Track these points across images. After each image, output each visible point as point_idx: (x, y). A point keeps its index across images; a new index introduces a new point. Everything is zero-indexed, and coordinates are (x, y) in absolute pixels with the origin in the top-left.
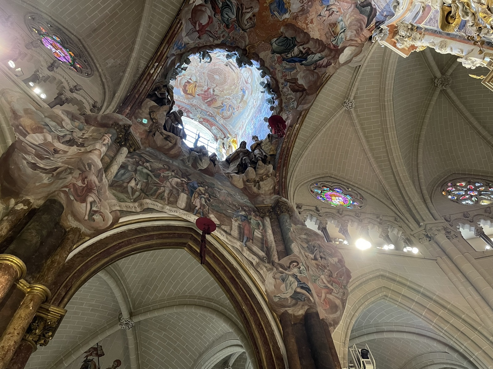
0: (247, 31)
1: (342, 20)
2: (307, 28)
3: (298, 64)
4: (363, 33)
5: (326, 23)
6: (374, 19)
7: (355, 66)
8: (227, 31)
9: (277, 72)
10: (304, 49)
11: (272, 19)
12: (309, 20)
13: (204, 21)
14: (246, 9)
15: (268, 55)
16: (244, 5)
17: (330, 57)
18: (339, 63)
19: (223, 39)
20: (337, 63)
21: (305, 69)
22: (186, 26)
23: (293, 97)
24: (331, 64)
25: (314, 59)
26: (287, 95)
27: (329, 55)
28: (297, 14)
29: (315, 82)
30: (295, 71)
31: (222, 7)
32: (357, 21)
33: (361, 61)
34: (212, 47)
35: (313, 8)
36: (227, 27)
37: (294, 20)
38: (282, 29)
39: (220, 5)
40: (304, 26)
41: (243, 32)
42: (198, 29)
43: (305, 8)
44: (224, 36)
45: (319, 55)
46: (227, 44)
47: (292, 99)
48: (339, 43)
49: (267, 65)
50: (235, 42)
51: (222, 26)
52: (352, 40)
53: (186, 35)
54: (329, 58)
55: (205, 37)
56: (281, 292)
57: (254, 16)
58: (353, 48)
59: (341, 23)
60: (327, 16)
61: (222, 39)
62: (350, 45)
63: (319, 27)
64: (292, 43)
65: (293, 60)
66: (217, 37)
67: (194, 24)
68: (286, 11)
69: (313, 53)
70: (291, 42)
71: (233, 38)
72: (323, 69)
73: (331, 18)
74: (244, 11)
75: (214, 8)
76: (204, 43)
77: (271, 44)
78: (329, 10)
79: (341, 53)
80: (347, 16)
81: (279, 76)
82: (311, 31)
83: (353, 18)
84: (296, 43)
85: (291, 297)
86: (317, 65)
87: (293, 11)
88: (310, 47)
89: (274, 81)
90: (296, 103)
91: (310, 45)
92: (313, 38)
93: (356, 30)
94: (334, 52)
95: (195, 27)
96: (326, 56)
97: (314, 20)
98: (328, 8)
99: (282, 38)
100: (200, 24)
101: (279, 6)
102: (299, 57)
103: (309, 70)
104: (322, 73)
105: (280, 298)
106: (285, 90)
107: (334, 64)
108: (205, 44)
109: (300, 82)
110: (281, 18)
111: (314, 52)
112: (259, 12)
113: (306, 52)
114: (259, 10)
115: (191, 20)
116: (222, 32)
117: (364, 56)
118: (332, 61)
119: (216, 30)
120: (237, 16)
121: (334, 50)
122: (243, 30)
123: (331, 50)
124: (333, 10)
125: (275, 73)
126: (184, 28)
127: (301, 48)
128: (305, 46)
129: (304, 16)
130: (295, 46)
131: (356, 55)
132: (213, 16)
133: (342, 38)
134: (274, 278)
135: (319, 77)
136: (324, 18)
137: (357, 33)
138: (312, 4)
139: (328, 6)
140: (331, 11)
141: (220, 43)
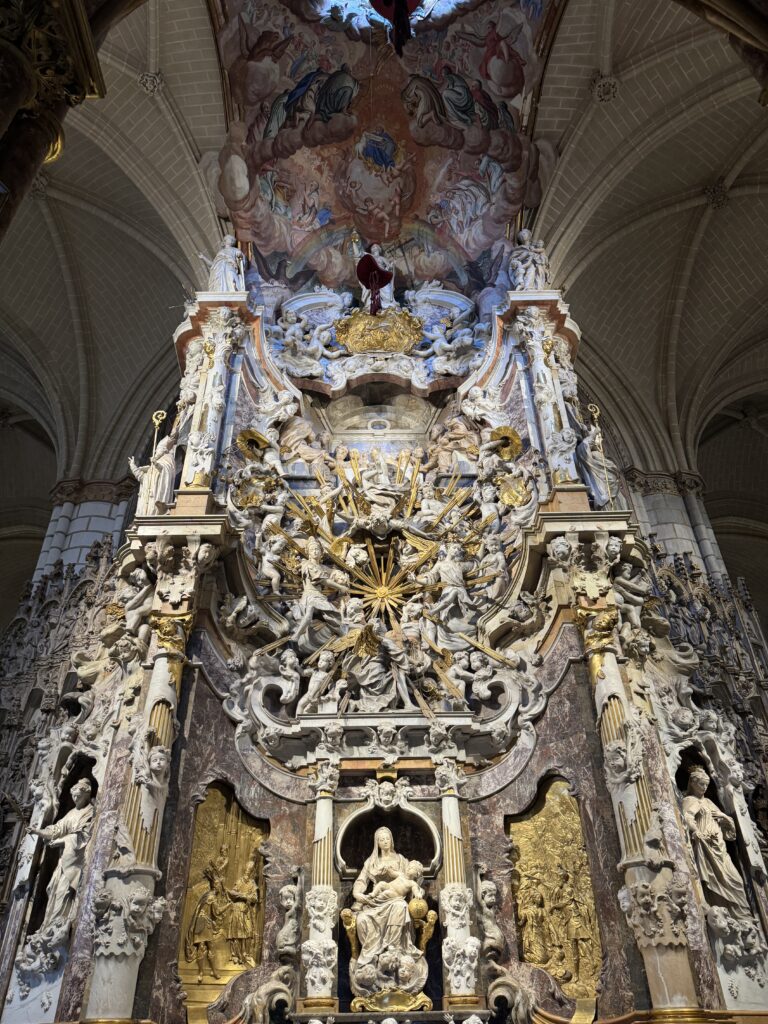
0: (410, 79)
1: (286, 214)
2: (319, 154)
3: (292, 85)
4: (249, 232)
5: (301, 187)
6: (256, 266)
7: (204, 157)
8: (445, 62)
9: (316, 38)
10: (302, 119)
11: (380, 124)
12: (326, 168)
13: (495, 65)
14: (430, 119)
15: (350, 58)
16: (438, 125)
17: (256, 149)
18: (237, 153)
19: (446, 39)
20: (239, 150)
21: (277, 91)
22: (527, 48)
23: (259, 23)
24: (247, 141)
25: (275, 118)
26: (269, 15)
27: (260, 151)
28: (347, 161)
29: (244, 89)
30: (288, 70)
31: (472, 105)
32: (270, 236)
33: (205, 173)
34: (460, 13)
35: (332, 192)
36: (449, 69)
37: (345, 149)
38: (354, 117)
39: (477, 108)
40: (326, 153)
41: (417, 72)
42: (502, 44)
43: (342, 181)
44: (448, 48)
45: (273, 134)
46: (433, 32)
47: (258, 18)
48: (264, 182)
49: (342, 36)
50: (422, 45)
51: (458, 66)
52: (252, 206)
53: (520, 27)
54: (258, 145)
55: (483, 32)
57: (412, 114)
58: (240, 196)
59: (283, 211)
60: (307, 199)
61: (448, 39)
62: (247, 197)
63: (305, 173)
64: (324, 111)
65: (305, 84)
66: (460, 38)
67: (512, 55)
68: (366, 152)
69: (284, 126)
70: (327, 111)
71: (428, 52)
72: (250, 120)
73: (301, 202)
74: (432, 113)
75: (486, 99)
76: (480, 15)
77: (355, 81)
78: (311, 208)
79: (249, 172)
80: (284, 228)
81: (309, 35)
82: (312, 157)
83: (277, 235)
84: (319, 116)
86: (264, 115)
87: (356, 161)
88: (295, 130)
89: (310, 18)
90: (246, 19)
91: (296, 135)
92: (299, 147)
93: (259, 223)
94: (258, 161)
95: (509, 47)
96: (263, 144)
97: (318, 174)
98: (314, 210)
99: (345, 104)
100: (500, 56)
101: (381, 154)
102: (298, 99)
103: (269, 95)
104: (248, 113)
106: (280, 20)
107: (242, 146)
108: (477, 12)
109: (267, 61)
110: (366, 136)
111: (284, 130)
112: (405, 124)
113: (294, 117)
114: (408, 127)
115: (521, 62)
116: (454, 54)
117: (208, 184)
118: (250, 147)
119: (466, 54)
120: (439, 97)
121: (262, 165)
122: (418, 76)
123: (265, 160)
124: (306, 216)
125: (318, 34)
126: (530, 45)
127: (306, 116)
128: (302, 125)
129: (336, 167)
130: (318, 110)
131: (221, 179)
132: (482, 80)
133: (265, 192)
135: (247, 102)
136: (308, 192)
137: (256, 222)
138: (336, 192)
139: (316, 212)
140: (307, 210)
141: (450, 27)
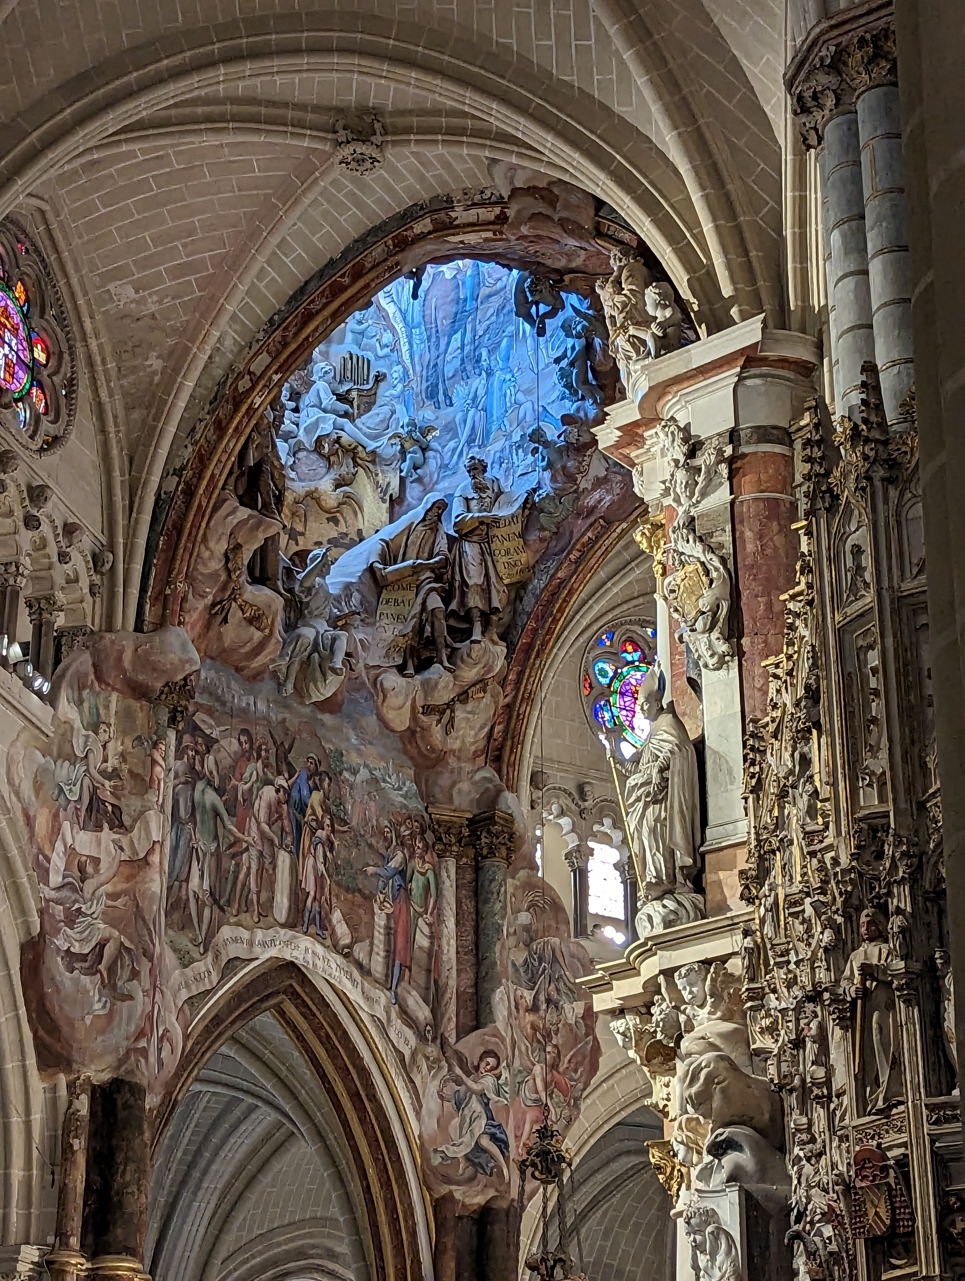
56: (448, 1140)
85: (466, 1157)
105: (445, 1158)
134: (441, 1097)
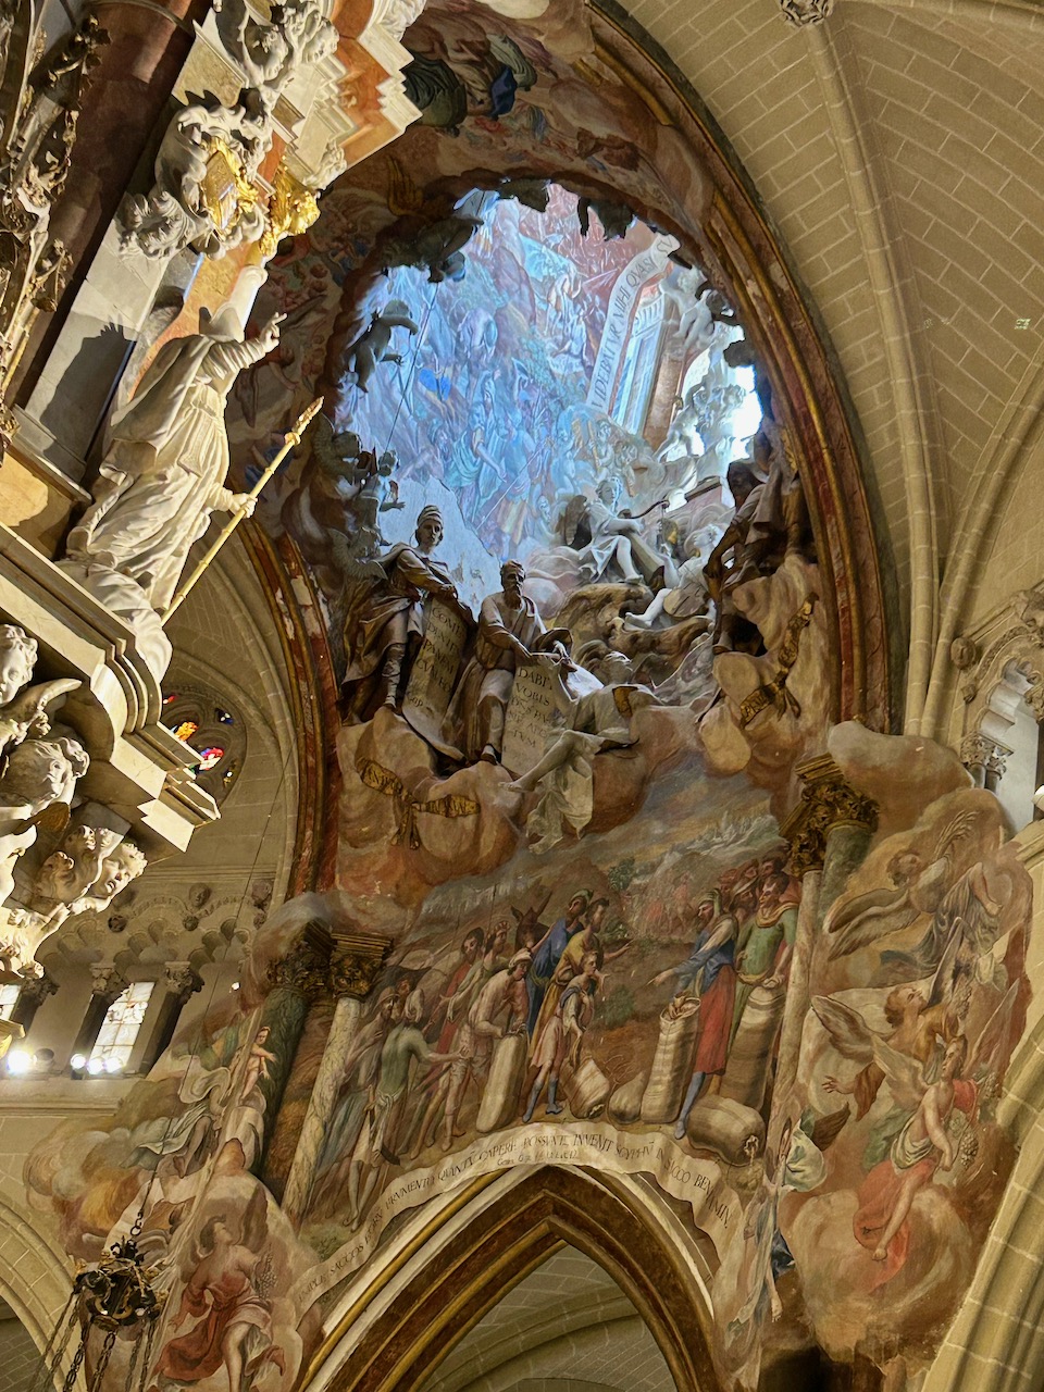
3: (525, 97)
8: (299, 255)
9: (536, 154)
15: (457, 147)
19: (329, 275)
21: (546, 91)
23: (654, 186)
25: (511, 54)
26: (643, 189)
30: (550, 117)
34: (343, 321)
36: (284, 255)
44: (315, 272)
45: (494, 38)
46: (357, 266)
49: (497, 166)
50: (360, 236)
53: (250, 418)
55: (291, 341)
61: (328, 280)
65: (501, 99)
69: (484, 45)
71: (339, 239)
76: (316, 346)
86: (539, 64)
88: (456, 37)
91: (448, 32)
102: (495, 79)
103: (554, 87)
104: (570, 69)
105: (738, 1329)
106: (620, 179)
107: (541, 34)
108: (323, 346)
111: (479, 40)
113: (478, 54)
116: (298, 273)
118: (524, 34)
125: (540, 161)
127: (454, 56)
128: (450, 44)
141: (340, 291)
